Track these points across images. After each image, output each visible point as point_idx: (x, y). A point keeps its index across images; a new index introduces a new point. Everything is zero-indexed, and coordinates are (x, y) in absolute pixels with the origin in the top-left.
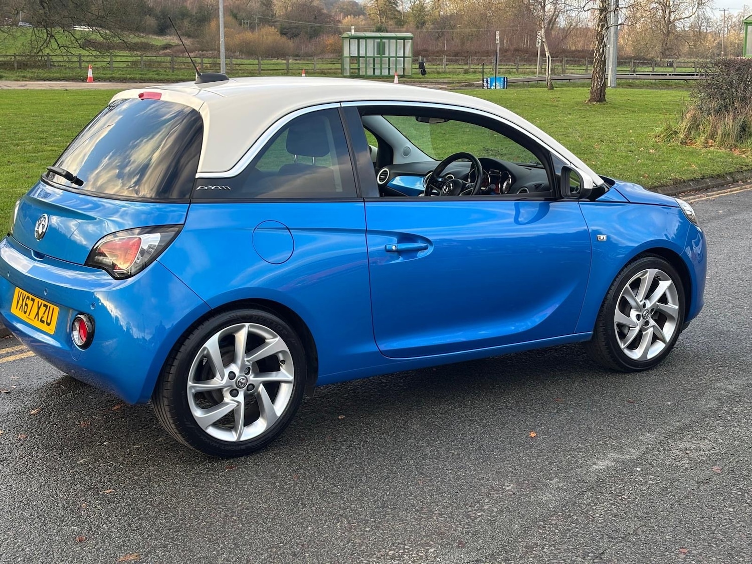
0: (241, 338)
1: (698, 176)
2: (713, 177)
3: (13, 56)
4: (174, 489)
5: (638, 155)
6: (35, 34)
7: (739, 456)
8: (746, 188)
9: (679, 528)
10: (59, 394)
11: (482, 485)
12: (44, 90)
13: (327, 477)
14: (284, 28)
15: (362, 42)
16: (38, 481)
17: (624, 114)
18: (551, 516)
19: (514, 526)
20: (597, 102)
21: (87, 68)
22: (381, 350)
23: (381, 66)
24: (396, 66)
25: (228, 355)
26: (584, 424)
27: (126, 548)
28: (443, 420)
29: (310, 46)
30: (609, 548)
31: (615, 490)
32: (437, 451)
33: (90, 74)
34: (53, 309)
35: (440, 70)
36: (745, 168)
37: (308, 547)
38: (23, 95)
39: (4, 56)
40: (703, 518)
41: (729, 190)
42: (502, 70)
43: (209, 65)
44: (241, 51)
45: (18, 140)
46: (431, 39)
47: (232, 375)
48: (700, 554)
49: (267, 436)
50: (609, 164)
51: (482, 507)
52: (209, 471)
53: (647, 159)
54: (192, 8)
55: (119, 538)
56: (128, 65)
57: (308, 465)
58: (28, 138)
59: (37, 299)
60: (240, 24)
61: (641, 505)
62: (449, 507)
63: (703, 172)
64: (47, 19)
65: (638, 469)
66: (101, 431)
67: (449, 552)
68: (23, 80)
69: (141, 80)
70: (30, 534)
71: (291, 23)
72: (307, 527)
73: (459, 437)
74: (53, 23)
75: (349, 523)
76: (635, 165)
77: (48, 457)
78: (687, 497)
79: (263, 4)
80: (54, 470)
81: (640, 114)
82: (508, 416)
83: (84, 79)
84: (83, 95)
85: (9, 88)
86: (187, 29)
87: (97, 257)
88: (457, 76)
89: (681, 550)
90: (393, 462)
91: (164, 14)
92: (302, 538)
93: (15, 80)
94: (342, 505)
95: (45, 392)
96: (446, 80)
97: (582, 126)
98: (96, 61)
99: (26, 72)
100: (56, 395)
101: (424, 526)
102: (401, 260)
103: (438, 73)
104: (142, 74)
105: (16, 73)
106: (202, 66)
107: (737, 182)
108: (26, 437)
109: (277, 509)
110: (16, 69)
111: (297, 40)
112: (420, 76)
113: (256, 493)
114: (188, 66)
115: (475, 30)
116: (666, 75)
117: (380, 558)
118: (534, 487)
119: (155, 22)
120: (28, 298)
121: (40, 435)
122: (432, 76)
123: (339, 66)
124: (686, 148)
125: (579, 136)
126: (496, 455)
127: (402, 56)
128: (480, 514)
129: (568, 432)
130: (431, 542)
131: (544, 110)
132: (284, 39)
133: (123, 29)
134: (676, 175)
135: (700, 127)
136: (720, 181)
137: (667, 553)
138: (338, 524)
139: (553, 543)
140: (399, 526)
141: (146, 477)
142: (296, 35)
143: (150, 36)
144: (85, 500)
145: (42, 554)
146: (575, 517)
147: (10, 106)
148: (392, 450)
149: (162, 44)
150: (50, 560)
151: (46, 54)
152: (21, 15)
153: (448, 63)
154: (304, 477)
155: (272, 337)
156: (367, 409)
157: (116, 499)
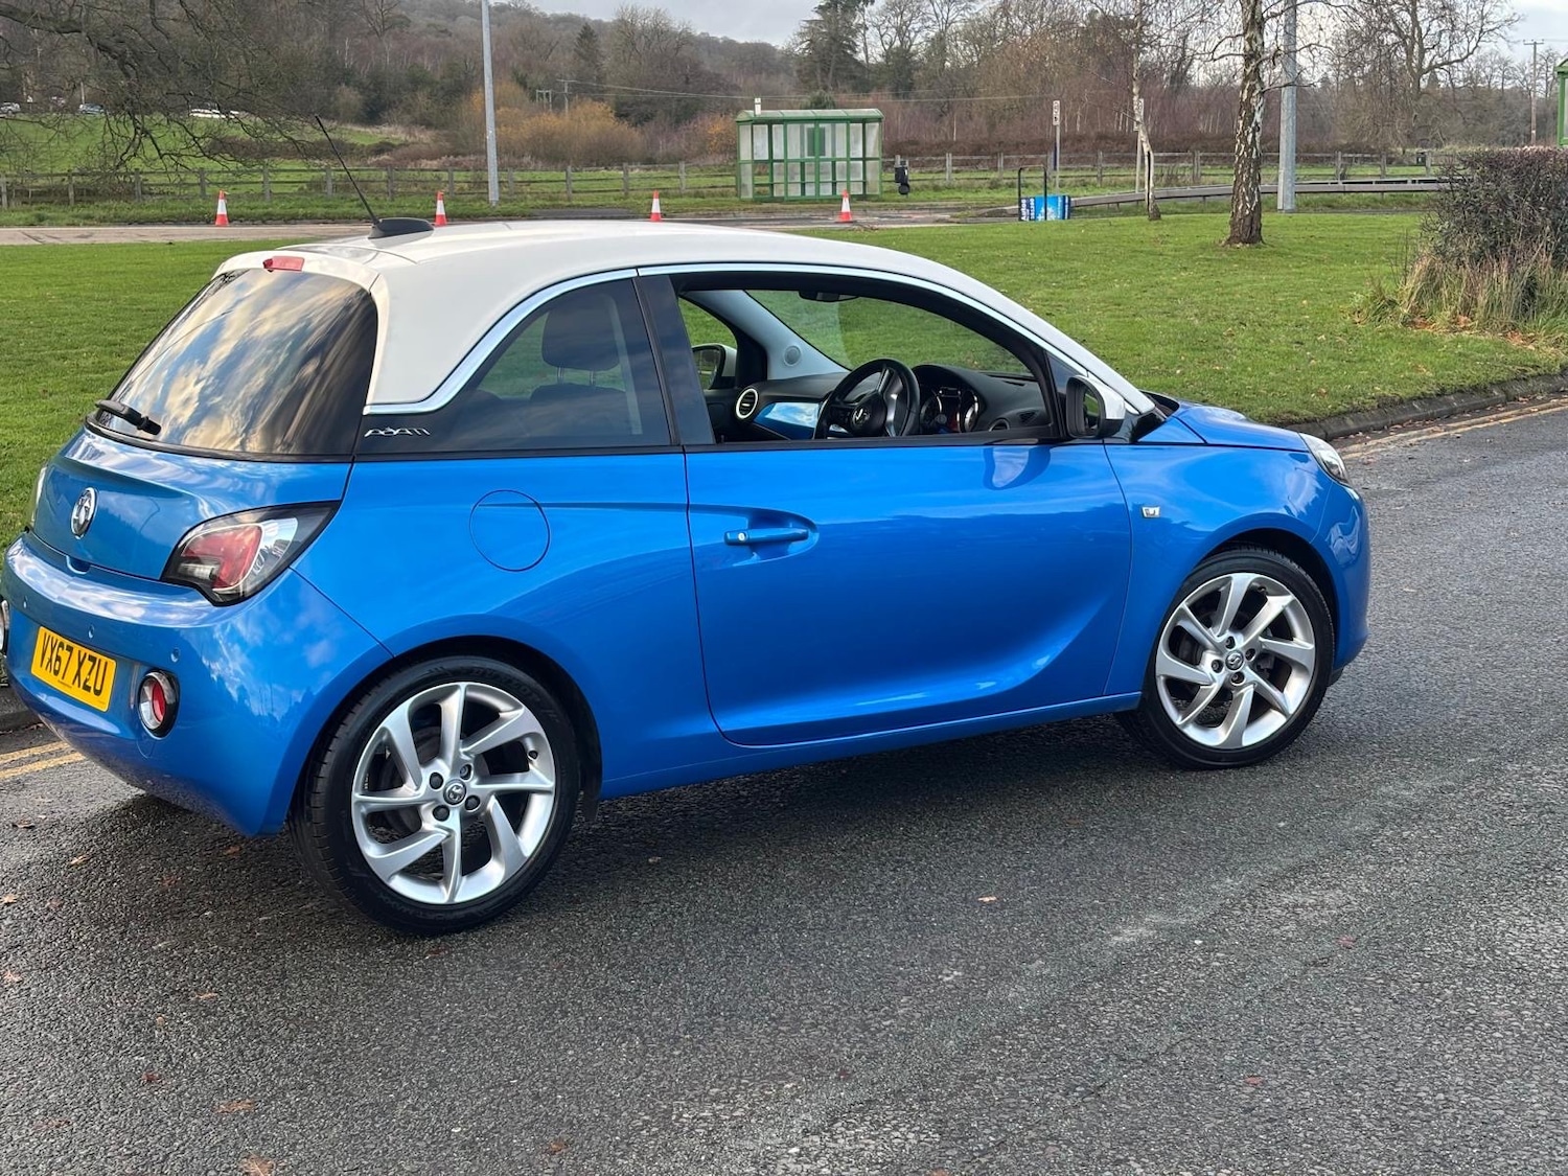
0: (452, 709)
1: (1430, 389)
2: (1462, 392)
3: (66, 175)
4: (327, 990)
5: (1313, 349)
6: (111, 130)
7: (1394, 917)
8: (1530, 412)
9: (1252, 1042)
10: (126, 829)
11: (900, 973)
12: (125, 245)
13: (614, 965)
14: (623, 104)
15: (778, 129)
16: (78, 980)
17: (1298, 267)
18: (1019, 1024)
19: (947, 1042)
20: (1245, 242)
21: (217, 197)
22: (723, 730)
23: (818, 178)
24: (848, 176)
25: (428, 743)
26: (1112, 864)
27: (231, 1091)
28: (845, 862)
29: (675, 138)
30: (1115, 1077)
31: (1146, 979)
32: (826, 916)
33: (222, 209)
34: (106, 663)
35: (941, 184)
36: (1533, 372)
37: (564, 1083)
38: (82, 255)
39: (49, 175)
40: (1301, 1024)
41: (1494, 416)
42: (1068, 180)
43: (466, 185)
44: (535, 155)
45: (66, 348)
46: (926, 119)
47: (437, 780)
48: (1283, 1086)
49: (506, 894)
50: (1250, 369)
51: (894, 1010)
52: (395, 958)
53: (1329, 358)
54: (435, 69)
55: (220, 1074)
56: (302, 189)
57: (580, 946)
58: (87, 343)
59: (77, 648)
60: (533, 98)
61: (1191, 1003)
62: (832, 1013)
63: (1442, 381)
64: (134, 97)
65: (1198, 942)
66: (201, 893)
67: (819, 1088)
68: (85, 225)
69: (326, 218)
70: (58, 1070)
71: (637, 93)
72: (566, 1050)
73: (871, 891)
74: (146, 106)
75: (643, 1042)
76: (1303, 371)
77: (99, 940)
78: (1280, 989)
79: (580, 54)
80: (109, 962)
81: (1332, 266)
82: (970, 853)
83: (210, 220)
84: (203, 254)
85: (56, 241)
86: (424, 110)
87: (183, 565)
88: (975, 196)
89: (1249, 1079)
90: (739, 937)
91: (378, 81)
92: (555, 1070)
93: (68, 225)
94: (635, 1013)
95: (100, 825)
96: (951, 204)
97: (1204, 293)
98: (236, 183)
99: (92, 206)
100: (121, 830)
101: (782, 1045)
102: (755, 558)
103: (936, 189)
104: (328, 207)
105: (73, 209)
106: (452, 188)
107: (1515, 399)
108: (61, 906)
109: (514, 1022)
110: (72, 202)
111: (650, 127)
112: (898, 196)
113: (477, 995)
114: (425, 188)
115: (1017, 97)
116: (1405, 182)
117: (692, 1100)
118: (996, 975)
119: (359, 96)
120: (61, 645)
121: (87, 901)
122: (922, 195)
123: (732, 180)
124: (1413, 333)
125: (1196, 315)
126: (935, 921)
127: (861, 156)
128: (888, 1023)
129: (1078, 879)
130: (790, 1073)
131: (1132, 262)
132: (624, 127)
133: (291, 113)
134: (1384, 389)
135: (1442, 289)
136: (1477, 399)
137: (1222, 1085)
138: (624, 1045)
139: (1014, 1070)
140: (735, 1047)
141: (277, 971)
142: (648, 118)
143: (349, 127)
144: (163, 1011)
145: (79, 1102)
146: (1063, 1026)
147: (53, 279)
148: (742, 917)
149: (371, 143)
150: (92, 1112)
151: (133, 170)
152: (83, 92)
153: (955, 168)
154: (571, 967)
155: (511, 708)
156: (704, 845)
157: (219, 1009)
